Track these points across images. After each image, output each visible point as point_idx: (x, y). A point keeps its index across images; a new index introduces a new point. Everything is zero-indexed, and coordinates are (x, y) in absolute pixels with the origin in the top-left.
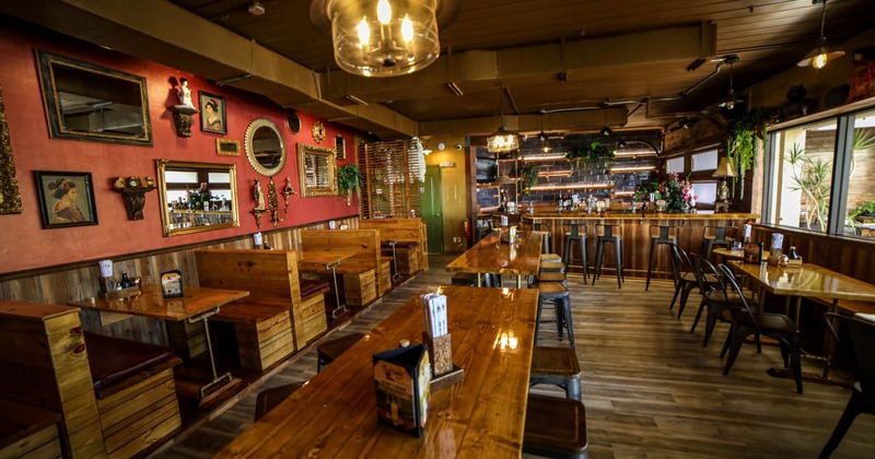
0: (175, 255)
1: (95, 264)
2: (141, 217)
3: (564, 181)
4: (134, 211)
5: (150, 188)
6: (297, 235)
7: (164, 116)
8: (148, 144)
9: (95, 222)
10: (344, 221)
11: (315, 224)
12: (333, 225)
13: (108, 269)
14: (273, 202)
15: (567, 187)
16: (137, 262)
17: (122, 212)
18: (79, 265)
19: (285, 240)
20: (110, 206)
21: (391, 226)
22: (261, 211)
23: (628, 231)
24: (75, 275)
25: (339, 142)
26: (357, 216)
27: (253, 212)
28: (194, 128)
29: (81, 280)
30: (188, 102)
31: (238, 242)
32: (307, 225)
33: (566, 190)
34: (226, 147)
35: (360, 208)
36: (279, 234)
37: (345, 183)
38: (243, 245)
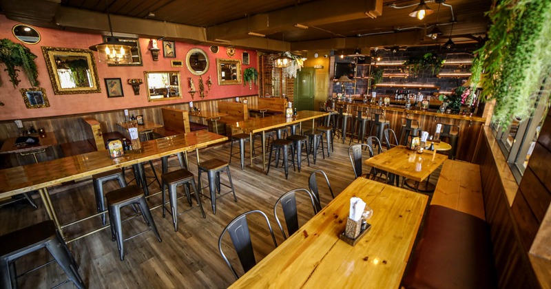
0: (153, 109)
1: (123, 110)
2: (139, 94)
3: (401, 80)
4: (136, 92)
5: (141, 83)
6: (216, 104)
7: (147, 53)
8: (141, 65)
9: (123, 96)
10: (247, 98)
11: (227, 98)
12: (238, 99)
13: (127, 113)
14: (202, 88)
15: (404, 85)
16: (138, 110)
17: (133, 92)
18: (119, 110)
19: (207, 105)
20: (128, 90)
21: (271, 102)
22: (194, 92)
23: (399, 119)
24: (118, 114)
25: (245, 55)
26: (258, 95)
27: (190, 92)
28: (160, 57)
29: (120, 115)
30: (155, 46)
31: (182, 105)
32: (222, 99)
33: (402, 87)
34: (175, 63)
35: (259, 91)
36: (204, 103)
37: (247, 78)
38: (184, 107)
